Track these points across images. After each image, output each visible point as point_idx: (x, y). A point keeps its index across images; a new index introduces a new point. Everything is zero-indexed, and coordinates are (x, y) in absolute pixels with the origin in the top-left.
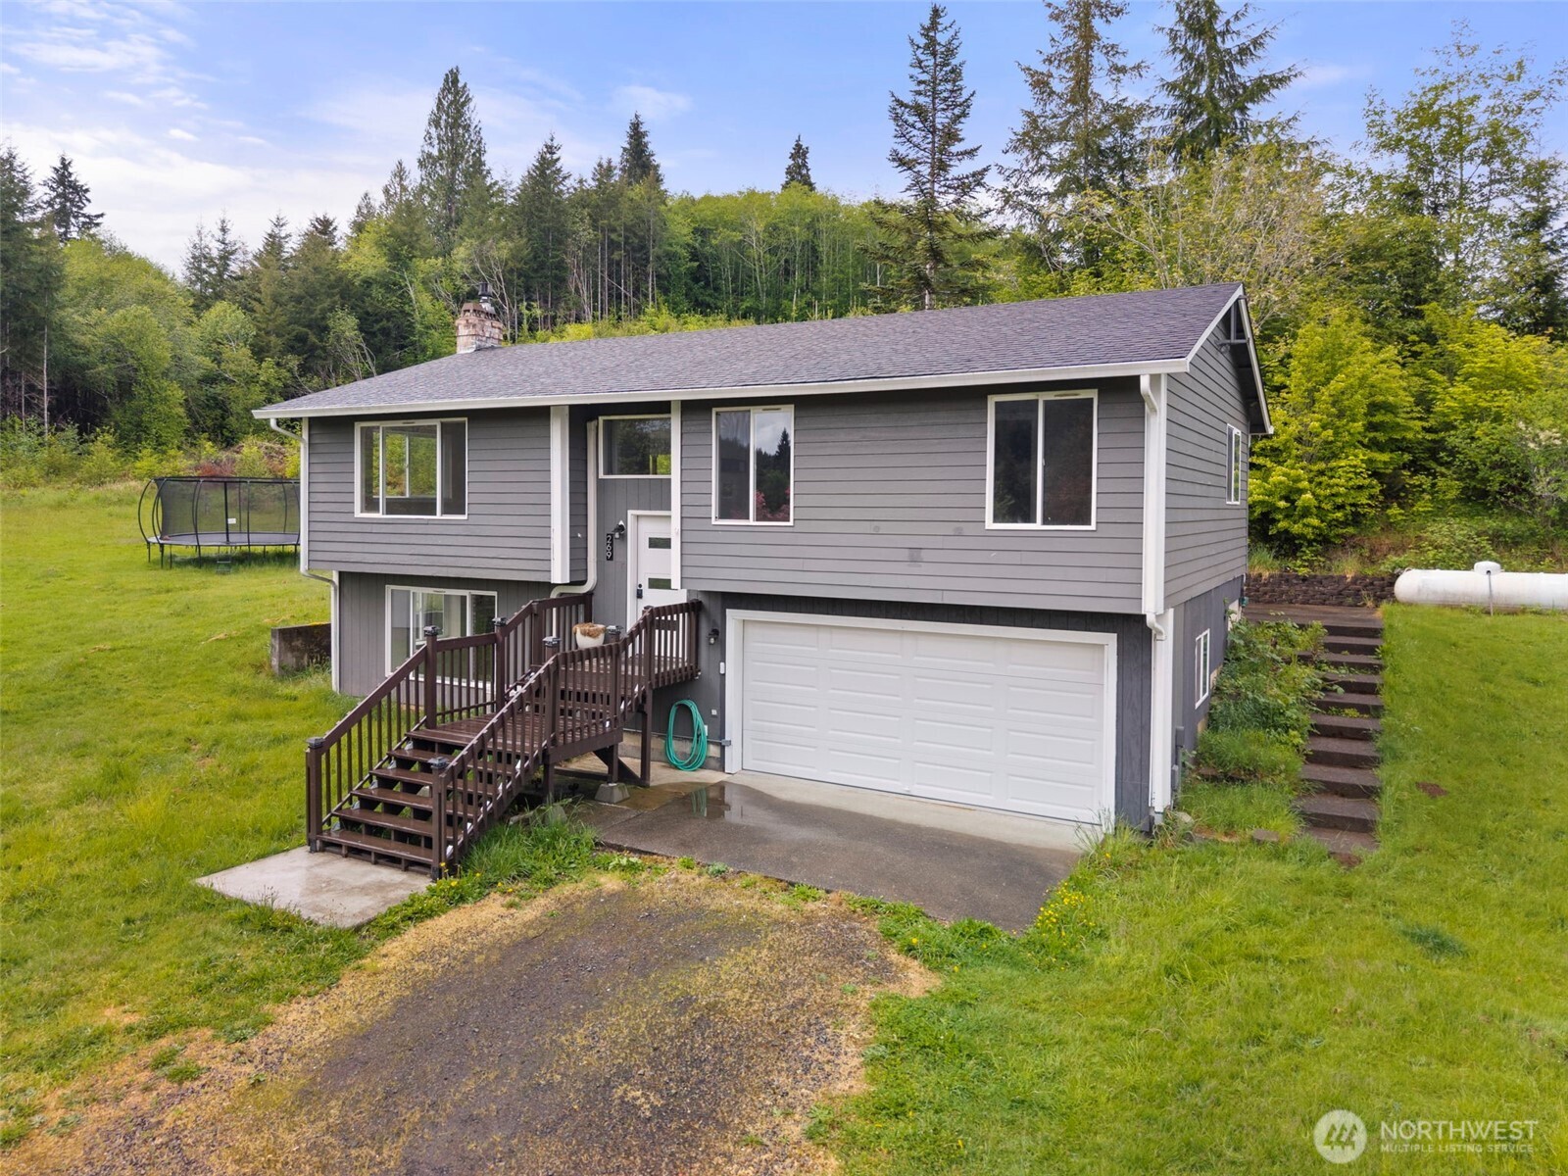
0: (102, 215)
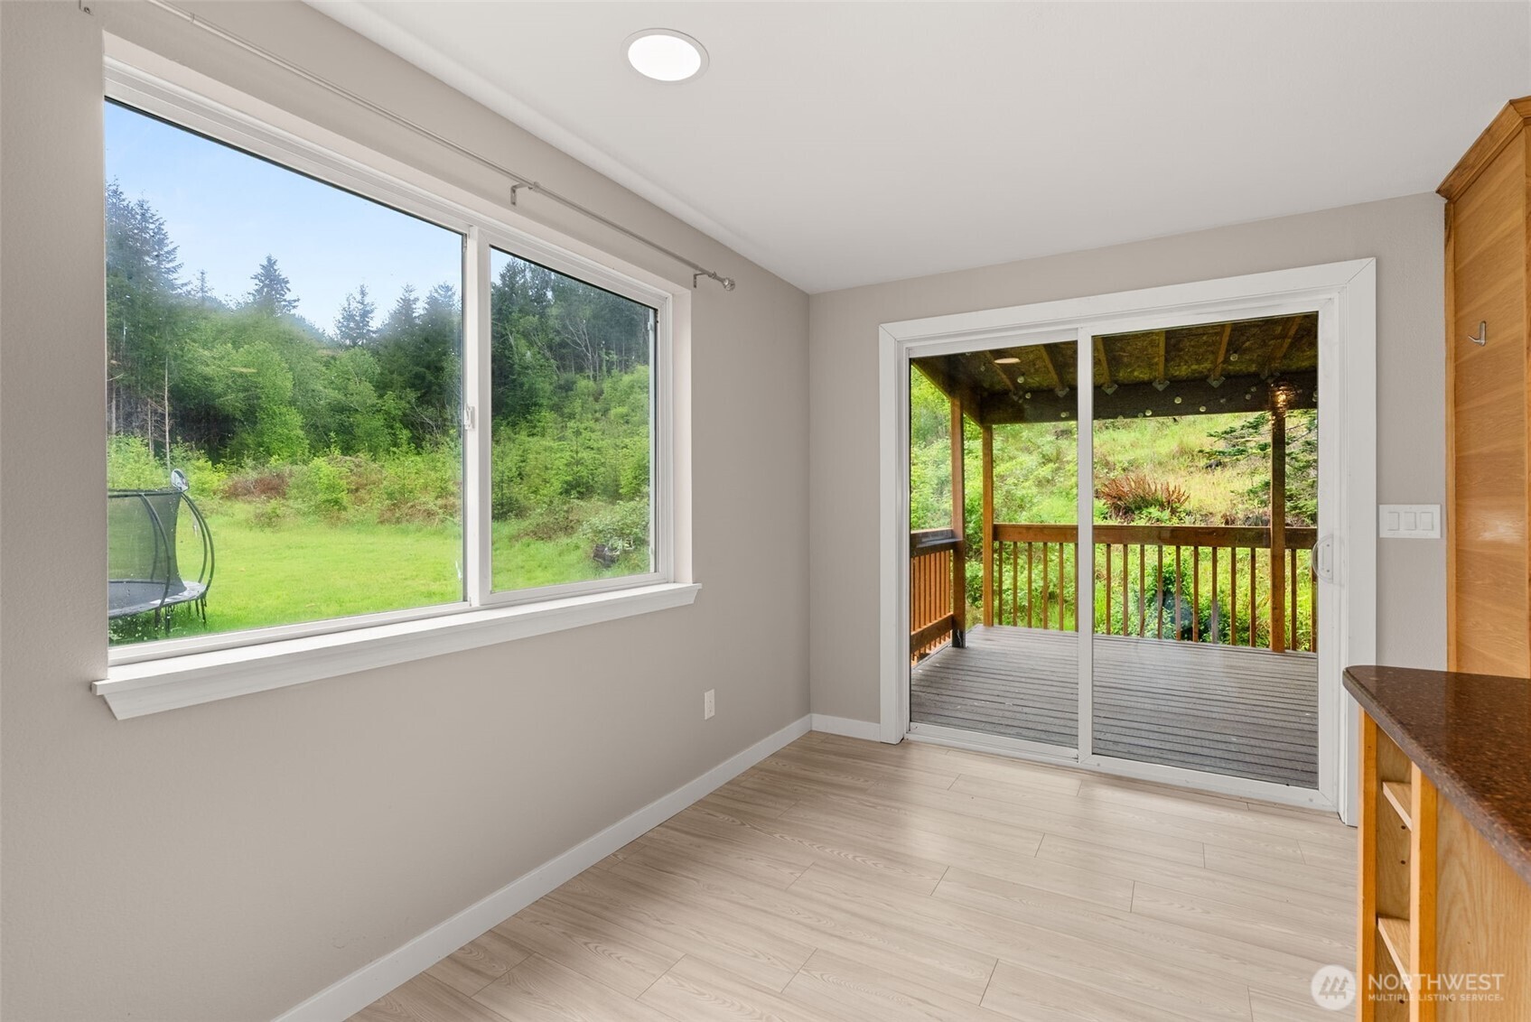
0: (298, 300)
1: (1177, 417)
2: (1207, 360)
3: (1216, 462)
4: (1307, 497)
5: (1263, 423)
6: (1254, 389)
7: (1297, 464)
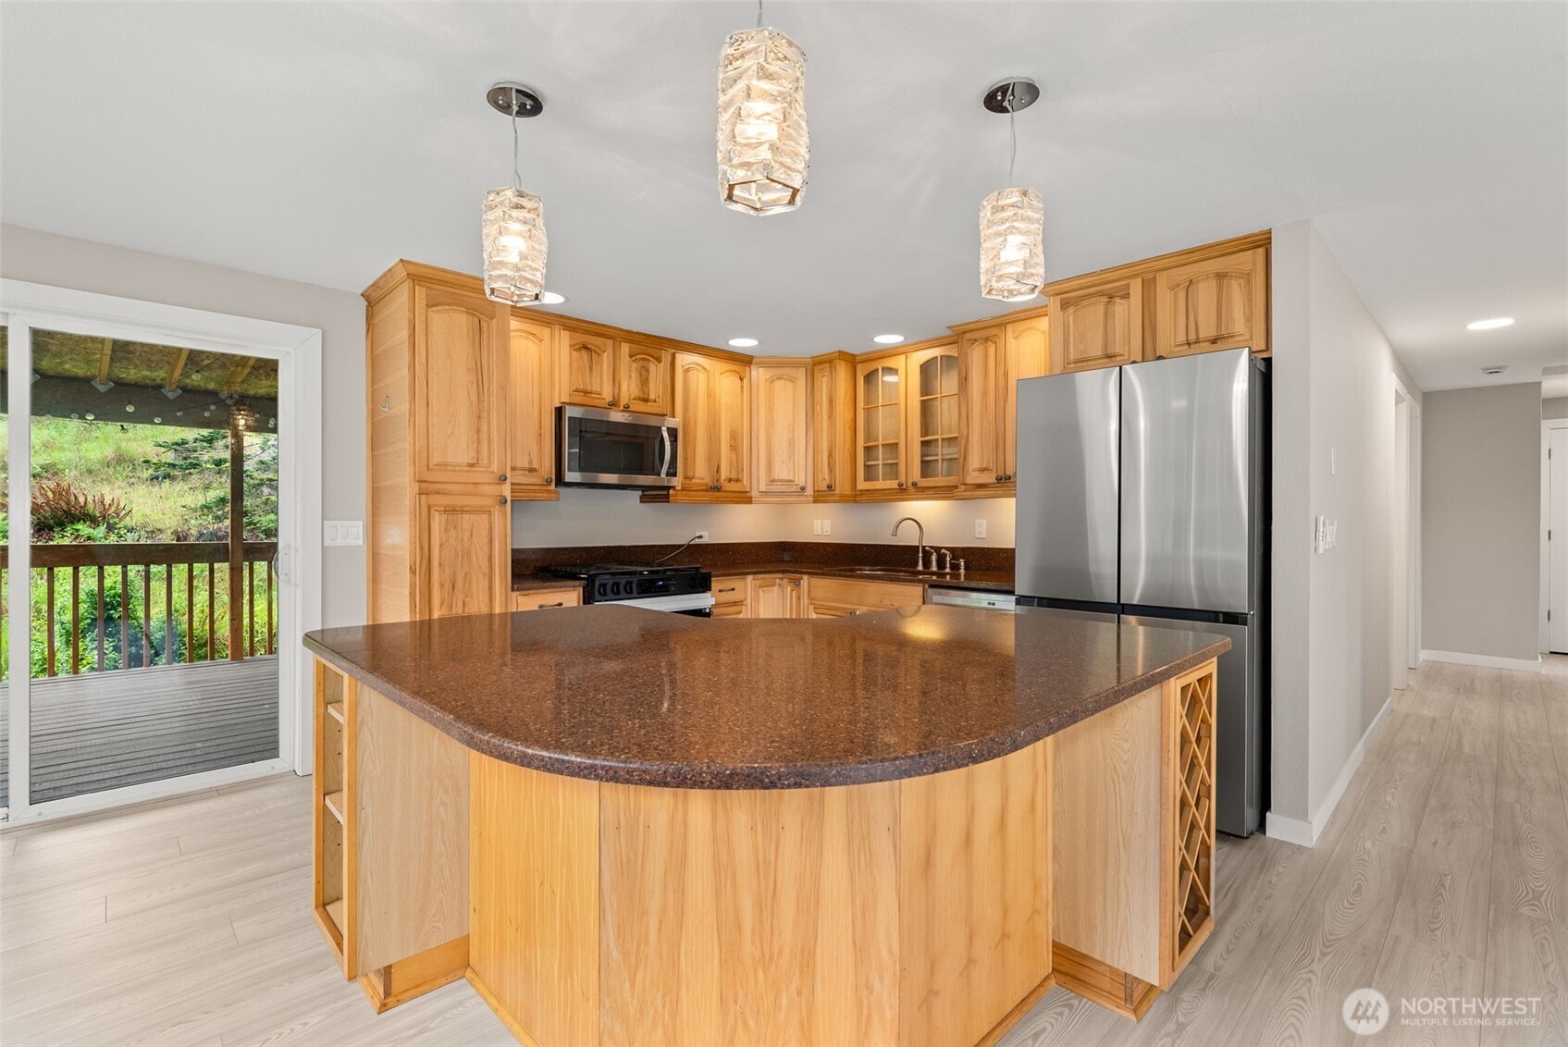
1: (125, 425)
2: (161, 368)
3: (163, 474)
4: (261, 513)
5: (217, 439)
6: (213, 407)
7: (252, 482)
